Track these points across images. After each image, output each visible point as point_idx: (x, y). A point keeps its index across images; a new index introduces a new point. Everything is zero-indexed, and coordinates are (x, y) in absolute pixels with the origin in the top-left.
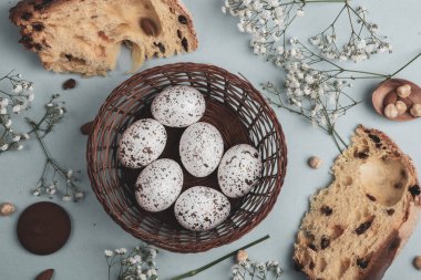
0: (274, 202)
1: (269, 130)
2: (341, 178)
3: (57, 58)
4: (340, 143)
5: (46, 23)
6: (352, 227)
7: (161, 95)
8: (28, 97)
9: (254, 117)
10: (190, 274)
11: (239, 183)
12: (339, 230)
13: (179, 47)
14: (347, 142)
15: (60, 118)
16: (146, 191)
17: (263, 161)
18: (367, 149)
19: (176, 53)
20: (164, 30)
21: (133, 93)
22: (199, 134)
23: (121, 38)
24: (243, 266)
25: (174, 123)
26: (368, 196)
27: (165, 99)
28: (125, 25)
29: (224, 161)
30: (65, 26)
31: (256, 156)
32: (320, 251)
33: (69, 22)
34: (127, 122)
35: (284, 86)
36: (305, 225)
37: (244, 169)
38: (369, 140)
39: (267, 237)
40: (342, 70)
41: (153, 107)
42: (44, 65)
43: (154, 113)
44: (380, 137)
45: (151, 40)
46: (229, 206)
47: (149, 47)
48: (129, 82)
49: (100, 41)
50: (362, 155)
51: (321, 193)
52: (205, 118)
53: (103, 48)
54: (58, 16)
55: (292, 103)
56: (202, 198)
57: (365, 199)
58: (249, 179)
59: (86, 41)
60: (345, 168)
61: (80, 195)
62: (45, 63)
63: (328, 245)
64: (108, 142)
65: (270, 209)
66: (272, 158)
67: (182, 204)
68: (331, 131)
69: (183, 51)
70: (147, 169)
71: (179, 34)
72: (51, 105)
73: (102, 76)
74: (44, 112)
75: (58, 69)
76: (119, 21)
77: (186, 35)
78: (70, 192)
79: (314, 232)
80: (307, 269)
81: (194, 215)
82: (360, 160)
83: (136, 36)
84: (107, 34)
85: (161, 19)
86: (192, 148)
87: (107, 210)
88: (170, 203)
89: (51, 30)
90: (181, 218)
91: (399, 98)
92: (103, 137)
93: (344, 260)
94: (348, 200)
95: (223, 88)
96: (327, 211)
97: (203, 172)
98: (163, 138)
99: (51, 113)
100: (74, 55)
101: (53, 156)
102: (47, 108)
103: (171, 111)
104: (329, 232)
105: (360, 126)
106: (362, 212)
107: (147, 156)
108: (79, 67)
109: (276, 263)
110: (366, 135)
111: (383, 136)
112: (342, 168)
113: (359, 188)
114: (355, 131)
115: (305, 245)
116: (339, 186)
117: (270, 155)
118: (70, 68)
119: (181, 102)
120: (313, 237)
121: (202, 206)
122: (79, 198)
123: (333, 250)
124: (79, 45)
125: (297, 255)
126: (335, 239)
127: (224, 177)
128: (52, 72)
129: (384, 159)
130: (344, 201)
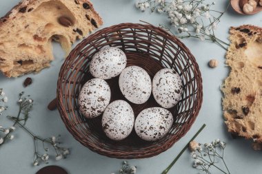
1: (175, 52)
2: (235, 66)
3: (12, 66)
4: (222, 44)
7: (94, 60)
8: (3, 100)
9: (161, 49)
10: (164, 173)
11: (172, 94)
12: (251, 98)
13: (91, 27)
14: (228, 42)
15: (31, 107)
16: (112, 126)
17: (180, 75)
18: (244, 40)
19: (90, 32)
20: (76, 18)
21: (75, 66)
22: (130, 74)
23: (50, 35)
24: (198, 150)
25: (110, 75)
26: (259, 67)
27: (97, 60)
28: (48, 25)
29: (155, 85)
30: (9, 41)
31: (174, 73)
32: (246, 117)
33: (11, 37)
34: (78, 88)
35: (171, 24)
36: (225, 106)
37: (171, 83)
38: (241, 33)
39: (204, 126)
41: (91, 70)
42: (5, 75)
43: (94, 74)
44: (248, 28)
45: (71, 29)
46: (170, 114)
47: (71, 35)
48: (69, 58)
49: (37, 43)
50: (243, 45)
51: (226, 81)
53: (40, 47)
54: (2, 35)
55: (180, 31)
56: (152, 114)
57: (259, 71)
58: (177, 89)
59: (27, 46)
60: (235, 58)
61: (67, 152)
62: (6, 73)
63: (248, 111)
64: (72, 106)
65: (201, 101)
66: (186, 69)
67: (140, 124)
68: (213, 39)
69: (94, 28)
70: (105, 112)
71: (87, 17)
72: (21, 100)
73: (48, 67)
74: (18, 108)
75: (16, 74)
76: (44, 23)
77: (92, 16)
78: (59, 152)
79: (234, 108)
80: (242, 133)
81: (151, 128)
82: (242, 49)
83: (59, 30)
84: (40, 35)
85: (72, 11)
86: (130, 85)
88: (131, 128)
90: (143, 134)
92: (67, 103)
94: (247, 77)
95: (132, 39)
96: (236, 91)
97: (144, 99)
98: (107, 87)
99: (24, 106)
100: (23, 59)
101: (37, 134)
102: (19, 103)
103: (105, 67)
104: (245, 103)
105: (232, 28)
107: (102, 103)
108: (30, 66)
109: (218, 140)
110: (238, 31)
111: (250, 26)
112: (232, 59)
113: (250, 66)
114: (229, 33)
115: (232, 119)
116: (236, 71)
117: (183, 68)
118: (24, 70)
119: (109, 58)
120: (235, 112)
121: (154, 119)
122: (67, 154)
123: (254, 113)
124: (24, 50)
125: (230, 128)
126: (251, 105)
127: (159, 96)
128: (12, 78)
129: (257, 41)
130: (245, 78)
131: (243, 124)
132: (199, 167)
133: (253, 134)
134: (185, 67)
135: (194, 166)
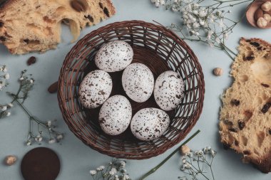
0: (202, 105)
1: (183, 57)
2: (239, 78)
3: (18, 44)
4: (230, 53)
5: (4, 20)
6: (257, 109)
7: (101, 51)
8: (5, 77)
9: (169, 50)
10: (152, 171)
11: (172, 99)
12: (249, 114)
13: (103, 15)
14: (236, 52)
15: (31, 86)
16: (108, 121)
17: (184, 80)
18: (252, 53)
19: (101, 20)
20: (89, 5)
21: (80, 55)
22: (135, 72)
23: (60, 18)
24: (189, 156)
25: (115, 68)
26: (263, 85)
27: (104, 53)
28: (61, 8)
29: (157, 86)
30: (18, 19)
31: (179, 77)
32: (240, 132)
33: (21, 15)
34: (80, 77)
35: (183, 24)
36: (222, 116)
37: (173, 88)
38: (251, 46)
39: (199, 131)
40: (221, 3)
41: (97, 61)
42: (10, 52)
43: (99, 65)
44: (258, 42)
45: (82, 14)
46: (168, 117)
47: (81, 20)
48: (76, 47)
49: (46, 24)
50: (250, 58)
51: (227, 91)
52: (135, 60)
53: (49, 29)
54: (12, 13)
55: (191, 34)
56: (149, 116)
57: (261, 88)
58: (178, 94)
59: (36, 27)
60: (240, 70)
61: (61, 136)
62: (11, 50)
63: (244, 126)
64: (71, 94)
65: (200, 112)
66: (190, 76)
67: (136, 124)
68: (222, 47)
69: (106, 17)
70: (104, 106)
71: (100, 5)
72: (22, 78)
73: (53, 49)
74: (19, 85)
75: (21, 52)
76: (57, 6)
77: (105, 5)
78: (52, 136)
79: (231, 120)
80: (233, 146)
81: (147, 129)
82: (249, 62)
83: (71, 14)
84: (50, 17)
86: (132, 83)
87: (85, 142)
88: (127, 126)
89: (9, 24)
90: (138, 134)
91: (264, 12)
92: (67, 90)
93: (258, 133)
94: (248, 91)
95: (142, 35)
96: (236, 103)
97: (144, 98)
98: (110, 81)
99: (24, 84)
100: (30, 39)
101: (33, 114)
102: (20, 81)
103: (111, 61)
104: (242, 117)
105: (242, 39)
106: (261, 97)
107: (102, 97)
108: (36, 47)
109: (209, 148)
110: (248, 43)
111: (261, 41)
112: (237, 71)
113: (254, 81)
114: (239, 43)
115: (227, 130)
116: (239, 83)
117: (188, 73)
118: (29, 49)
119: (116, 53)
120: (231, 123)
121: (151, 121)
122: (60, 139)
123: (249, 129)
124: (32, 30)
125: (223, 138)
126: (247, 120)
127: (160, 98)
128: (17, 55)
129: (266, 57)
130: (246, 92)
131: (237, 138)
132: (186, 171)
133: (245, 149)
134: (190, 73)
135: (182, 169)
